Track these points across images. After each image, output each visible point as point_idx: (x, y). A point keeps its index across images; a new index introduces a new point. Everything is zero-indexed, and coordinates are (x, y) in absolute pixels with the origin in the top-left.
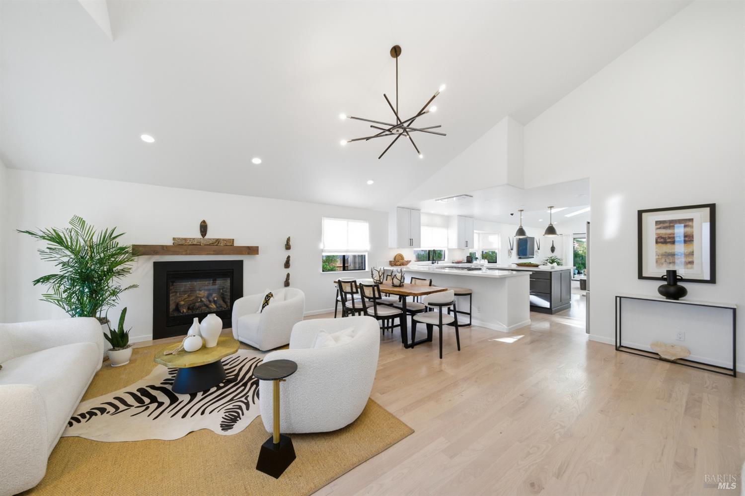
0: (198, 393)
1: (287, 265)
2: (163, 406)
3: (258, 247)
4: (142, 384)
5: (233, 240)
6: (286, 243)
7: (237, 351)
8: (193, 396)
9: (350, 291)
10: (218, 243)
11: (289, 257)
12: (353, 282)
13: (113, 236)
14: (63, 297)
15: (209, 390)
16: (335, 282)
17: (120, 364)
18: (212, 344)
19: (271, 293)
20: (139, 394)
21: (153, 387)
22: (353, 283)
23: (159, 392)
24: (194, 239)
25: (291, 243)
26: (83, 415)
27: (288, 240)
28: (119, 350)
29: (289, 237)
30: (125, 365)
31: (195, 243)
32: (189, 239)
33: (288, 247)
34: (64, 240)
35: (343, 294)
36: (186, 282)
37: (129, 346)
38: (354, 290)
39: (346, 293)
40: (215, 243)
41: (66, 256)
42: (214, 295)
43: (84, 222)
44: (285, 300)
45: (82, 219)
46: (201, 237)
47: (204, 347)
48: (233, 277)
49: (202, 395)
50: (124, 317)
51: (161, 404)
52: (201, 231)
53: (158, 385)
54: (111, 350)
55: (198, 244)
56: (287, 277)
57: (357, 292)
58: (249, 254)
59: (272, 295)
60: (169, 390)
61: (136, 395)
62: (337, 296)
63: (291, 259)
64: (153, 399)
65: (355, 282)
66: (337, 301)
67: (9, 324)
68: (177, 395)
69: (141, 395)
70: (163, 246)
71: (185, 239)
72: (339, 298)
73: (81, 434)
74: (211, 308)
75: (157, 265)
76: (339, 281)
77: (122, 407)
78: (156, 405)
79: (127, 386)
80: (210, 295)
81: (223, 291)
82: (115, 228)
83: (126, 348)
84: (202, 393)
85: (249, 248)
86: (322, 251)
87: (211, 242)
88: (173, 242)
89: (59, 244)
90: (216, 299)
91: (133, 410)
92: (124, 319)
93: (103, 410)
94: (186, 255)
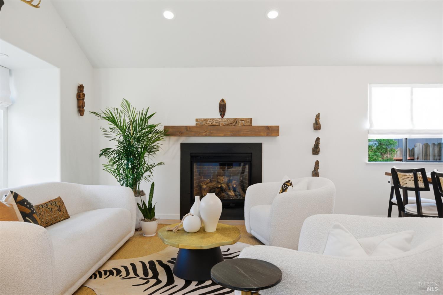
0: (193, 282)
1: (316, 150)
2: (160, 284)
3: (278, 127)
4: (154, 257)
5: (251, 119)
6: (314, 122)
7: (235, 242)
8: (188, 284)
9: (413, 186)
10: (236, 124)
11: (318, 140)
12: (418, 170)
13: (147, 116)
14: (115, 169)
15: (204, 282)
16: (387, 174)
17: (148, 235)
18: (211, 228)
19: (289, 181)
20: (148, 265)
21: (160, 263)
22: (419, 174)
23: (162, 269)
24: (213, 119)
25: (321, 121)
26: (106, 272)
27: (318, 116)
28: (147, 221)
29: (319, 114)
30: (152, 237)
31: (214, 124)
32: (209, 119)
33: (317, 126)
34: (116, 119)
35: (401, 191)
36: (209, 165)
37: (155, 219)
38: (421, 185)
39: (406, 190)
40: (233, 123)
41: (118, 135)
42: (234, 182)
43: (129, 104)
44: (308, 189)
45: (128, 101)
46: (220, 117)
47: (202, 230)
48: (251, 162)
49: (196, 286)
50: (153, 191)
51: (159, 282)
52: (220, 111)
53: (165, 262)
54: (142, 220)
55: (217, 124)
56: (315, 166)
57: (427, 189)
58: (268, 135)
59: (291, 184)
60: (171, 270)
61: (146, 266)
62: (391, 197)
63: (321, 142)
64: (156, 275)
65: (423, 171)
66: (391, 204)
67: (81, 185)
68: (175, 277)
69: (150, 268)
70: (186, 127)
71: (206, 120)
72: (394, 200)
73: (95, 289)
74: (230, 195)
75: (184, 146)
76: (393, 170)
77: (132, 274)
78: (155, 281)
79: (144, 256)
80: (230, 181)
81: (242, 178)
82: (148, 108)
83: (152, 221)
84: (196, 283)
85: (268, 128)
86: (368, 132)
87: (229, 122)
88: (196, 123)
89: (113, 123)
90: (235, 186)
91: (138, 281)
92: (153, 193)
93: (119, 272)
94: (206, 136)
